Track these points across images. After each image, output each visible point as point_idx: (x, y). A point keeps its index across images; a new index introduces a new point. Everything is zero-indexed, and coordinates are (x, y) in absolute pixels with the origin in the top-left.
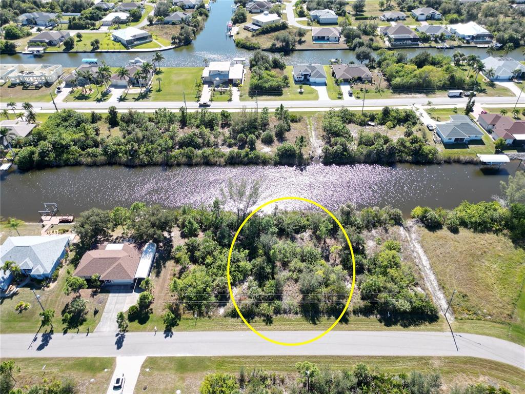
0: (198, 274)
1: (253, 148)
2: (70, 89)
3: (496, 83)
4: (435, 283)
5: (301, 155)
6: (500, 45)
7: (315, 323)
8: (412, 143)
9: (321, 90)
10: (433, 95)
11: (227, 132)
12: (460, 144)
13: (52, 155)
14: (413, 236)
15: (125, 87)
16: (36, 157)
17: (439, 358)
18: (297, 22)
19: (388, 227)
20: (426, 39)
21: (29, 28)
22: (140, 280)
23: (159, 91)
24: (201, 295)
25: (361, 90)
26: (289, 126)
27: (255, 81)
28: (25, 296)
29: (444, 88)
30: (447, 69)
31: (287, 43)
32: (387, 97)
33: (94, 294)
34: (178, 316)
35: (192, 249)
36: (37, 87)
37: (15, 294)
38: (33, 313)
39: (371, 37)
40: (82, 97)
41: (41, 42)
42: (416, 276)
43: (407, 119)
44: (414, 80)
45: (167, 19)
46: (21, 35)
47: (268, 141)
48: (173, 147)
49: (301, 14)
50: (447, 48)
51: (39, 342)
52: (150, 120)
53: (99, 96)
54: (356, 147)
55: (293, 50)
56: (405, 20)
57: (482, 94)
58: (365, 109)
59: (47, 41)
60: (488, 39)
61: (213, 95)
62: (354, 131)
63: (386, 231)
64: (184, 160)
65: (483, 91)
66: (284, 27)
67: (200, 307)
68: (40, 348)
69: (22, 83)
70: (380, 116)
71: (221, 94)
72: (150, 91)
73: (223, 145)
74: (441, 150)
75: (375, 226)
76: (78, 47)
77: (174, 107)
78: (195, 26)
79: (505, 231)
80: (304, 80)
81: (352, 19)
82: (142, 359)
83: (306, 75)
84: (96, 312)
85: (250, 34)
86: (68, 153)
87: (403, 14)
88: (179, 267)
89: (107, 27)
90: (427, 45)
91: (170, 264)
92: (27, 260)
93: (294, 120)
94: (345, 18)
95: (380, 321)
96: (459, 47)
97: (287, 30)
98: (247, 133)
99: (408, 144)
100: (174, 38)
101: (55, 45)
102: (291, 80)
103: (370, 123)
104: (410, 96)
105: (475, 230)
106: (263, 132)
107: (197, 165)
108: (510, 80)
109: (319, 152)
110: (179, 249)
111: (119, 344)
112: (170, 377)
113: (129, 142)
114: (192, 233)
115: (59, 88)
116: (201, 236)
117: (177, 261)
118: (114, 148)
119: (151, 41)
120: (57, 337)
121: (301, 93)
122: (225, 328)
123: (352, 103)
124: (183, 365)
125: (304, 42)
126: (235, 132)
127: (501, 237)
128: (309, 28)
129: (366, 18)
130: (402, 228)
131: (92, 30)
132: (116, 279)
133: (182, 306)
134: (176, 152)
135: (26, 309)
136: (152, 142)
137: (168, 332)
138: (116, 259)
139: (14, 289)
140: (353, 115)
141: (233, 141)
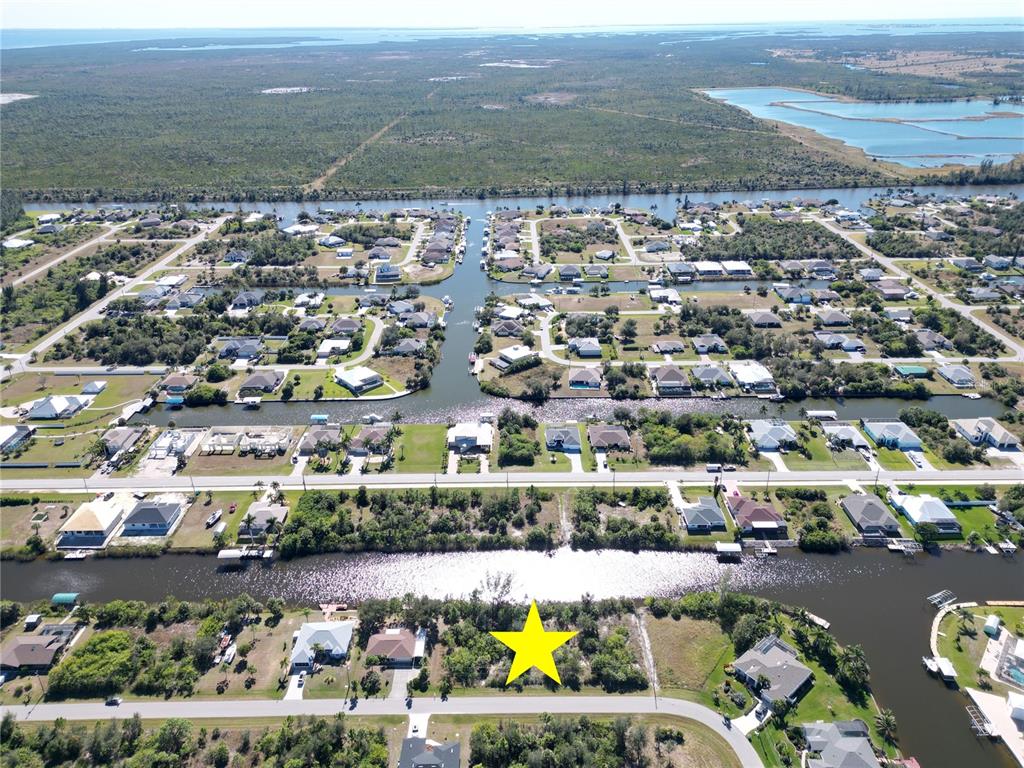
0: (464, 654)
1: (504, 532)
2: (306, 458)
3: (761, 453)
4: (651, 662)
5: (551, 540)
6: (781, 397)
7: (554, 691)
8: (655, 530)
9: (575, 459)
10: (692, 469)
11: (476, 513)
12: (702, 530)
13: (313, 541)
14: (642, 622)
15: (365, 454)
16: (299, 544)
17: (642, 714)
18: (554, 351)
19: (622, 614)
20: (700, 387)
21: (229, 361)
22: (418, 659)
23: (402, 459)
24: (468, 669)
25: (618, 460)
26: (539, 506)
27: (504, 449)
28: (329, 672)
29: (704, 459)
30: (710, 436)
31: (541, 391)
32: (644, 470)
33: (383, 669)
34: (450, 687)
35: (457, 633)
36: (271, 456)
37: (321, 670)
38: (338, 684)
39: (637, 382)
40: (321, 469)
41: (257, 389)
42: (637, 655)
43: (659, 500)
44: (672, 451)
45: (395, 348)
46: (226, 375)
47: (519, 525)
48: (426, 533)
49: (559, 341)
50: (723, 399)
51: (349, 705)
52: (401, 499)
53: (339, 467)
54: (603, 532)
55: (547, 399)
56: (682, 351)
57: (743, 468)
58: (617, 485)
59: (263, 387)
60: (771, 387)
61: (460, 466)
62: (605, 513)
63: (620, 618)
64: (438, 545)
65: (744, 464)
66: (537, 362)
67: (466, 678)
68: (351, 709)
69: (253, 451)
70: (631, 496)
71: (468, 463)
72: (393, 460)
73: (474, 528)
74: (683, 535)
75: (611, 614)
76: (299, 393)
77: (420, 481)
78: (431, 360)
79: (717, 618)
80: (557, 446)
81: (620, 348)
82: (428, 716)
83: (559, 442)
84: (387, 683)
85: (497, 373)
86: (328, 539)
87: (680, 343)
88: (447, 649)
89: (325, 360)
90: (700, 394)
91: (438, 646)
92: (328, 642)
93: (546, 498)
94: (611, 346)
95: (604, 689)
96: (738, 396)
97: (541, 367)
98: (498, 516)
99: (652, 531)
100: (409, 381)
101: (270, 391)
102: (543, 447)
103: (621, 503)
104: (668, 468)
105: (695, 618)
106: (515, 512)
107: (451, 550)
108: (777, 449)
109: (568, 536)
110: (445, 633)
111: (409, 705)
112: (451, 727)
113: (384, 528)
114: (454, 621)
115: (295, 458)
116: (462, 623)
117: (445, 643)
118: (372, 534)
119: (382, 385)
120: (361, 701)
121: (554, 462)
122: (486, 695)
123: (605, 478)
124: (458, 719)
125: (560, 386)
126: (487, 515)
127: (714, 624)
128: (566, 362)
129: (636, 349)
130: (633, 615)
131: (306, 364)
132: (399, 658)
133: (452, 679)
134: (430, 536)
135: (332, 681)
136: (406, 526)
137: (444, 698)
138: (396, 642)
139: (319, 666)
140: (603, 494)
141: (484, 524)
